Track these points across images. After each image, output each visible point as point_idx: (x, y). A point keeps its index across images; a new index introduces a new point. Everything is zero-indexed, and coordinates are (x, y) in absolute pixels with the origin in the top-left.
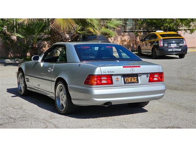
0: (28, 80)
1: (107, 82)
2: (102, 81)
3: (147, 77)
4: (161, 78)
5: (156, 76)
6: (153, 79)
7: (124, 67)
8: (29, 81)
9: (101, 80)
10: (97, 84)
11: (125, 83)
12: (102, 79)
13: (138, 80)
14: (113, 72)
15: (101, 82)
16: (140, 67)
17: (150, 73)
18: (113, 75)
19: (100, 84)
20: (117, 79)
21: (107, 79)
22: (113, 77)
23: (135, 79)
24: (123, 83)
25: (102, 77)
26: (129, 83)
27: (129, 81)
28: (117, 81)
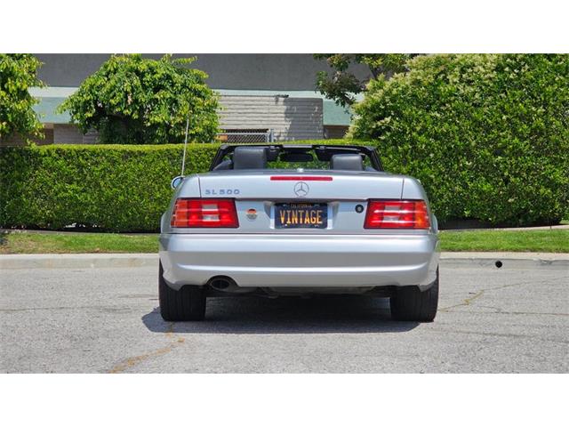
1: (218, 220)
2: (204, 216)
3: (360, 212)
5: (390, 208)
7: (273, 179)
9: (200, 215)
10: (189, 226)
11: (278, 224)
12: (203, 210)
13: (324, 219)
14: (237, 191)
15: (201, 218)
16: (331, 179)
17: (370, 201)
18: (236, 199)
19: (197, 223)
20: (252, 213)
21: (217, 210)
22: (237, 203)
23: (315, 215)
24: (272, 227)
25: (204, 206)
26: (291, 226)
27: (295, 220)
28: (252, 218)
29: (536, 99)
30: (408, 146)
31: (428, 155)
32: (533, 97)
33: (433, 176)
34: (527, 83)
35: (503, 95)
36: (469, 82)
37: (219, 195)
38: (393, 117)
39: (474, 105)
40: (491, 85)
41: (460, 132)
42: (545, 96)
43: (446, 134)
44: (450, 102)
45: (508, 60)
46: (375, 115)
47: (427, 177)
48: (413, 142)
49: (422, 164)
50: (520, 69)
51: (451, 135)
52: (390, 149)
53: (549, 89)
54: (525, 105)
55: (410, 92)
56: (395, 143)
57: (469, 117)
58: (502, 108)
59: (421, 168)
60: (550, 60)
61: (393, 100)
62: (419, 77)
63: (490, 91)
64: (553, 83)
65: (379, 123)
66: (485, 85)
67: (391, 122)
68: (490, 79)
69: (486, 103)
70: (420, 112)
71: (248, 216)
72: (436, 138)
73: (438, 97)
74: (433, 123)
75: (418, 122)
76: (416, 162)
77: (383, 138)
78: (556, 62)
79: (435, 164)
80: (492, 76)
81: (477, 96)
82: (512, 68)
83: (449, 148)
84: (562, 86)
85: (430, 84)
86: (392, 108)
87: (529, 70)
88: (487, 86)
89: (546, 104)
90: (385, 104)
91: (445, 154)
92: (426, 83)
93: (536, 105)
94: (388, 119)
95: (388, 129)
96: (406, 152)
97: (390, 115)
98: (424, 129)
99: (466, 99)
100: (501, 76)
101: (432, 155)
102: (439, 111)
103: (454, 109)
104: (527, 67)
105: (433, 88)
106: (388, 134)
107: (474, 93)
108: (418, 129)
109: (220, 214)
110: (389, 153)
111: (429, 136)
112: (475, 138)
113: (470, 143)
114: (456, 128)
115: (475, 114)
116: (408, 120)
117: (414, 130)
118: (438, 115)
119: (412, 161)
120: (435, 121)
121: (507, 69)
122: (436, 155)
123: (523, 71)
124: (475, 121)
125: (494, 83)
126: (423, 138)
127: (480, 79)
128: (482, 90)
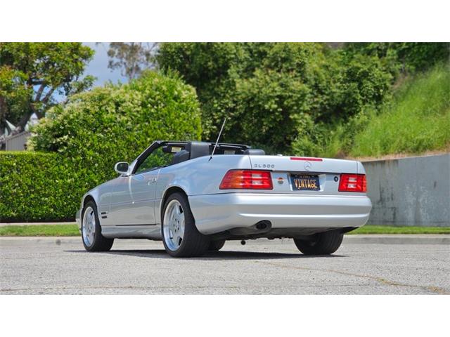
0: (105, 215)
1: (261, 184)
2: (253, 181)
3: (336, 181)
4: (362, 186)
5: (352, 180)
6: (347, 186)
7: (292, 159)
8: (106, 217)
9: (251, 180)
10: (245, 187)
11: (295, 188)
12: (253, 177)
13: (318, 185)
14: (273, 166)
15: (251, 182)
16: (321, 160)
17: (341, 175)
18: (272, 171)
19: (248, 186)
20: (281, 180)
21: (261, 178)
22: (271, 173)
23: (313, 183)
24: (291, 189)
25: (253, 174)
26: (301, 189)
27: (303, 185)
28: (281, 183)
29: (168, 127)
30: (80, 158)
31: (94, 165)
32: (167, 126)
33: (97, 181)
34: (162, 116)
35: (147, 124)
36: (123, 113)
37: (262, 168)
38: (69, 135)
39: (128, 129)
40: (139, 116)
41: (117, 148)
42: (175, 125)
43: (108, 150)
44: (111, 127)
45: (150, 99)
46: (56, 133)
47: (92, 181)
48: (83, 155)
49: (89, 171)
50: (157, 106)
51: (111, 151)
52: (66, 160)
53: (177, 121)
54: (162, 131)
55: (82, 117)
56: (70, 155)
57: (123, 139)
58: (147, 133)
59: (88, 174)
60: (177, 101)
61: (69, 123)
62: (88, 108)
63: (138, 120)
64: (178, 117)
65: (58, 140)
66: (133, 115)
67: (68, 140)
68: (138, 112)
69: (135, 129)
70: (89, 133)
71: (279, 182)
72: (100, 153)
73: (102, 123)
74: (99, 142)
75: (88, 139)
76: (85, 170)
77: (61, 151)
78: (180, 102)
79: (98, 172)
80: (139, 109)
81: (129, 123)
82: (153, 105)
83: (109, 160)
84: (184, 120)
85: (96, 113)
86: (69, 129)
87: (163, 107)
88: (136, 116)
89: (175, 132)
90: (64, 125)
91: (106, 164)
92: (93, 112)
93: (168, 132)
94: (66, 137)
95: (65, 144)
96: (78, 162)
97: (67, 134)
98: (92, 145)
99: (122, 125)
100: (145, 110)
101: (96, 165)
102: (102, 132)
103: (114, 132)
104: (162, 105)
105: (98, 115)
106: (65, 148)
107: (127, 122)
108: (88, 145)
109: (263, 180)
110: (65, 162)
111: (95, 151)
112: (128, 153)
113: (124, 157)
114: (115, 146)
115: (128, 137)
116: (81, 138)
117: (85, 146)
118: (102, 136)
119: (82, 168)
120: (100, 140)
121: (149, 105)
122: (99, 165)
123: (160, 107)
124: (128, 141)
125: (141, 114)
126: (91, 152)
127: (130, 111)
128: (132, 119)
